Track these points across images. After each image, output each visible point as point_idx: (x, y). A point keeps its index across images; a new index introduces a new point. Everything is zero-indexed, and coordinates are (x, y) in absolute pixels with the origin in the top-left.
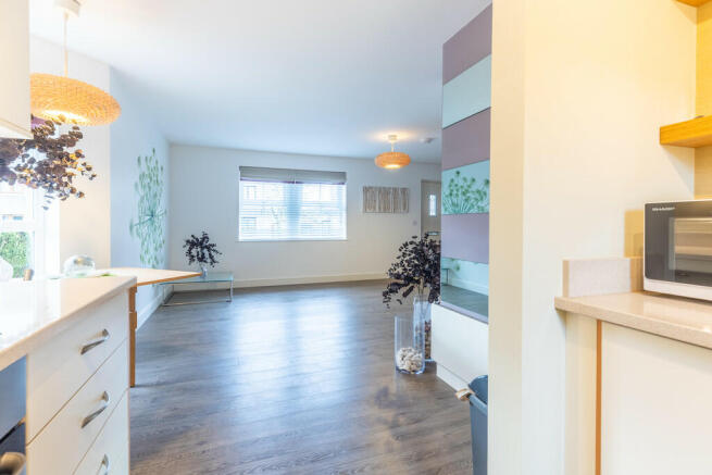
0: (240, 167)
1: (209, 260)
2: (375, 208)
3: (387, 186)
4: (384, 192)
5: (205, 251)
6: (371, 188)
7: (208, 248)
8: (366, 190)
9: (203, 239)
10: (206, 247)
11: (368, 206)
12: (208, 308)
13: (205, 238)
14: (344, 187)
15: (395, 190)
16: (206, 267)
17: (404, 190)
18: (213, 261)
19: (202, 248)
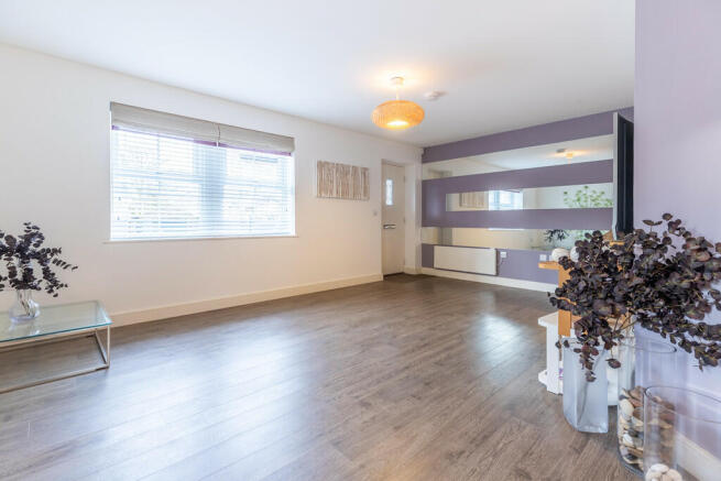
0: (112, 104)
1: (44, 284)
2: (331, 192)
3: (346, 163)
4: (343, 170)
5: (34, 264)
6: (328, 163)
7: (42, 257)
8: (321, 165)
9: (28, 239)
10: (35, 255)
11: (323, 188)
12: (49, 401)
13: (32, 234)
14: (290, 161)
15: (355, 168)
16: (36, 299)
17: (365, 170)
18: (54, 284)
19: (25, 258)
